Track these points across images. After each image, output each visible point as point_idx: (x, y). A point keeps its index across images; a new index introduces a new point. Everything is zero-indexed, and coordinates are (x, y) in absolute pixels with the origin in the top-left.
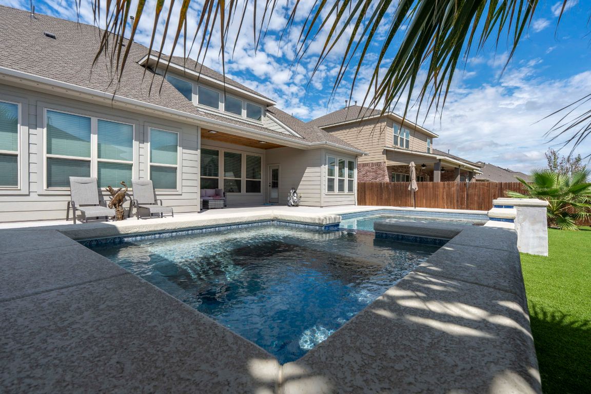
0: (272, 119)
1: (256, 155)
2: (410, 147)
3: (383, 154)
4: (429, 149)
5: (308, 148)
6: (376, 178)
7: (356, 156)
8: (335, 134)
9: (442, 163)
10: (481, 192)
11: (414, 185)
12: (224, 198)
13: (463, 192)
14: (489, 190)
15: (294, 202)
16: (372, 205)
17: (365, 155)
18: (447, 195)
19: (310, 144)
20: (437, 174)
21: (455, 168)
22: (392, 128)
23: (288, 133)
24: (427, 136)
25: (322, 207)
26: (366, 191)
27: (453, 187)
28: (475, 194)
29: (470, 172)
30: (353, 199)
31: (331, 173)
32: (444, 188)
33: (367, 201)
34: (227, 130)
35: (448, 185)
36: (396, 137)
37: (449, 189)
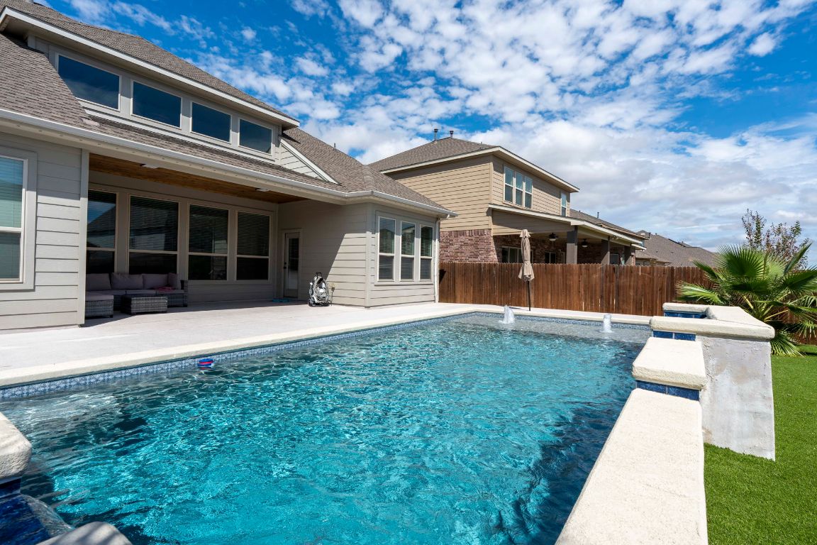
0: (289, 151)
1: (261, 213)
2: (532, 206)
3: (487, 215)
4: (564, 210)
5: (345, 202)
6: (476, 256)
7: (438, 217)
8: (406, 182)
9: (579, 232)
10: (640, 283)
11: (528, 270)
12: (182, 292)
13: (611, 281)
14: (652, 280)
15: (318, 298)
16: (466, 302)
17: (453, 216)
18: (585, 286)
19: (346, 194)
20: (572, 250)
21: (603, 241)
22: (502, 173)
23: (314, 175)
24: (561, 190)
25: (369, 307)
26: (457, 276)
27: (596, 273)
28: (630, 286)
29: (626, 247)
30: (431, 291)
31: (386, 246)
32: (580, 274)
33: (458, 295)
34: (180, 166)
35: (587, 269)
36: (508, 189)
37: (589, 276)
